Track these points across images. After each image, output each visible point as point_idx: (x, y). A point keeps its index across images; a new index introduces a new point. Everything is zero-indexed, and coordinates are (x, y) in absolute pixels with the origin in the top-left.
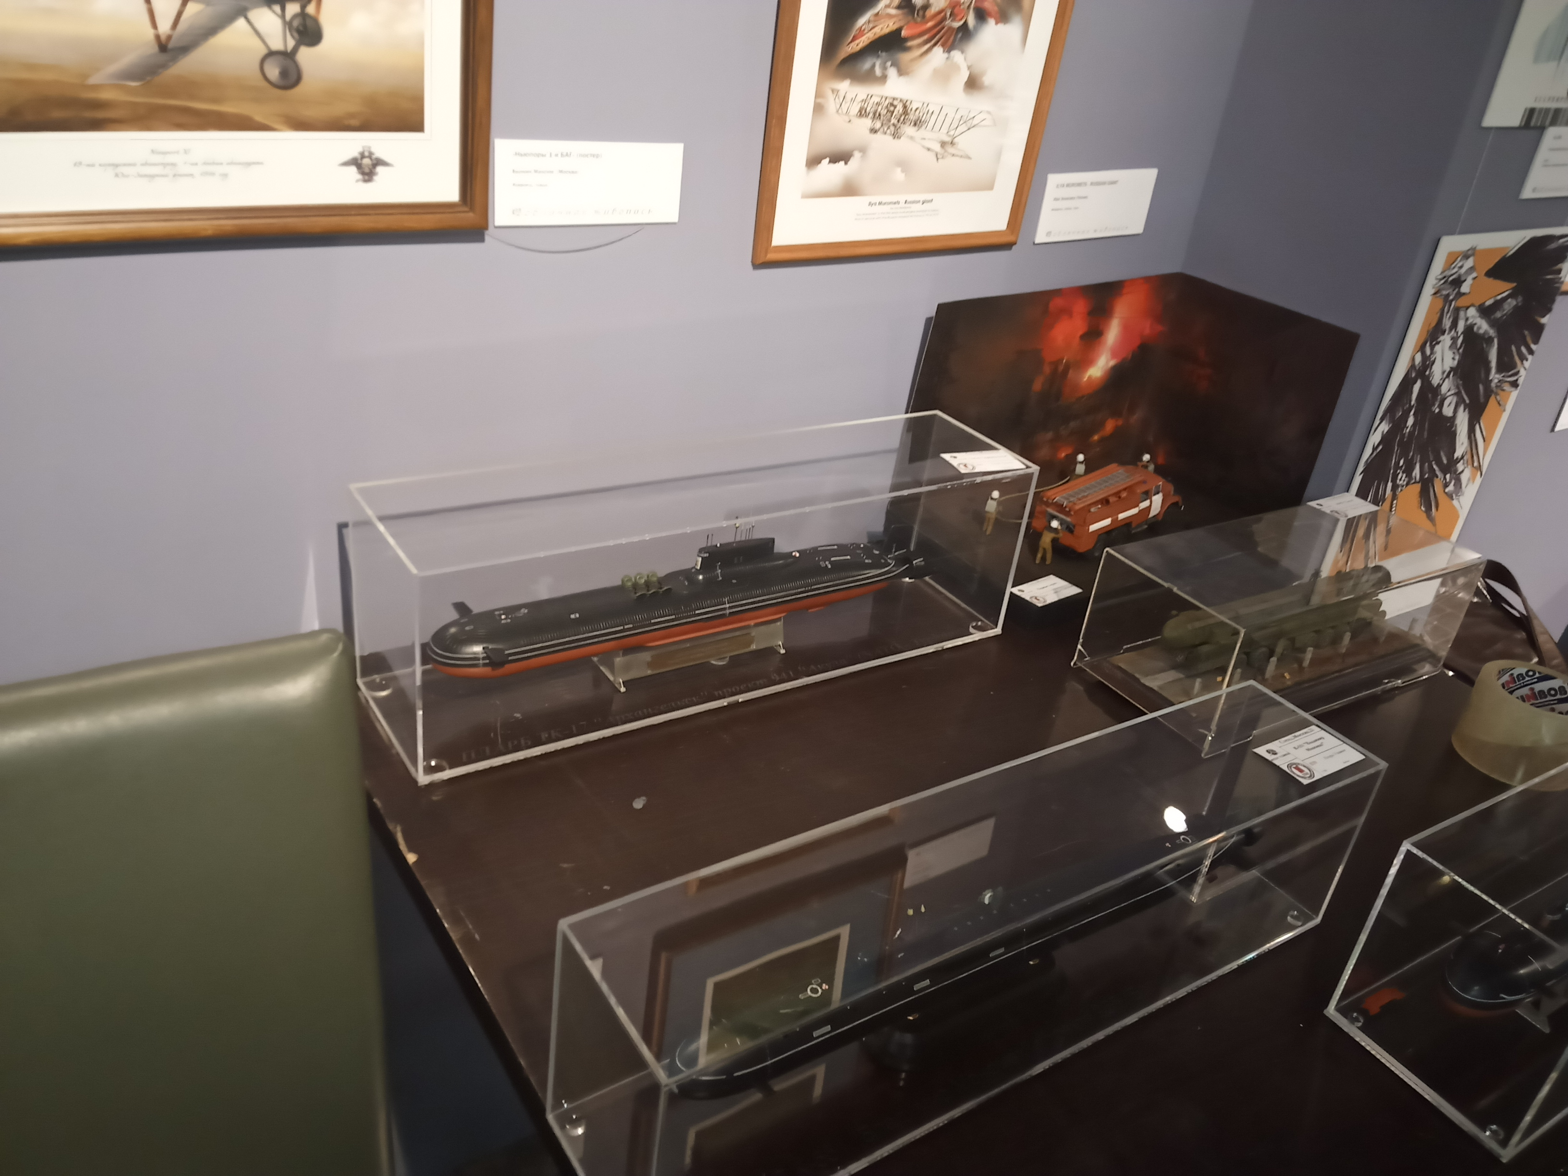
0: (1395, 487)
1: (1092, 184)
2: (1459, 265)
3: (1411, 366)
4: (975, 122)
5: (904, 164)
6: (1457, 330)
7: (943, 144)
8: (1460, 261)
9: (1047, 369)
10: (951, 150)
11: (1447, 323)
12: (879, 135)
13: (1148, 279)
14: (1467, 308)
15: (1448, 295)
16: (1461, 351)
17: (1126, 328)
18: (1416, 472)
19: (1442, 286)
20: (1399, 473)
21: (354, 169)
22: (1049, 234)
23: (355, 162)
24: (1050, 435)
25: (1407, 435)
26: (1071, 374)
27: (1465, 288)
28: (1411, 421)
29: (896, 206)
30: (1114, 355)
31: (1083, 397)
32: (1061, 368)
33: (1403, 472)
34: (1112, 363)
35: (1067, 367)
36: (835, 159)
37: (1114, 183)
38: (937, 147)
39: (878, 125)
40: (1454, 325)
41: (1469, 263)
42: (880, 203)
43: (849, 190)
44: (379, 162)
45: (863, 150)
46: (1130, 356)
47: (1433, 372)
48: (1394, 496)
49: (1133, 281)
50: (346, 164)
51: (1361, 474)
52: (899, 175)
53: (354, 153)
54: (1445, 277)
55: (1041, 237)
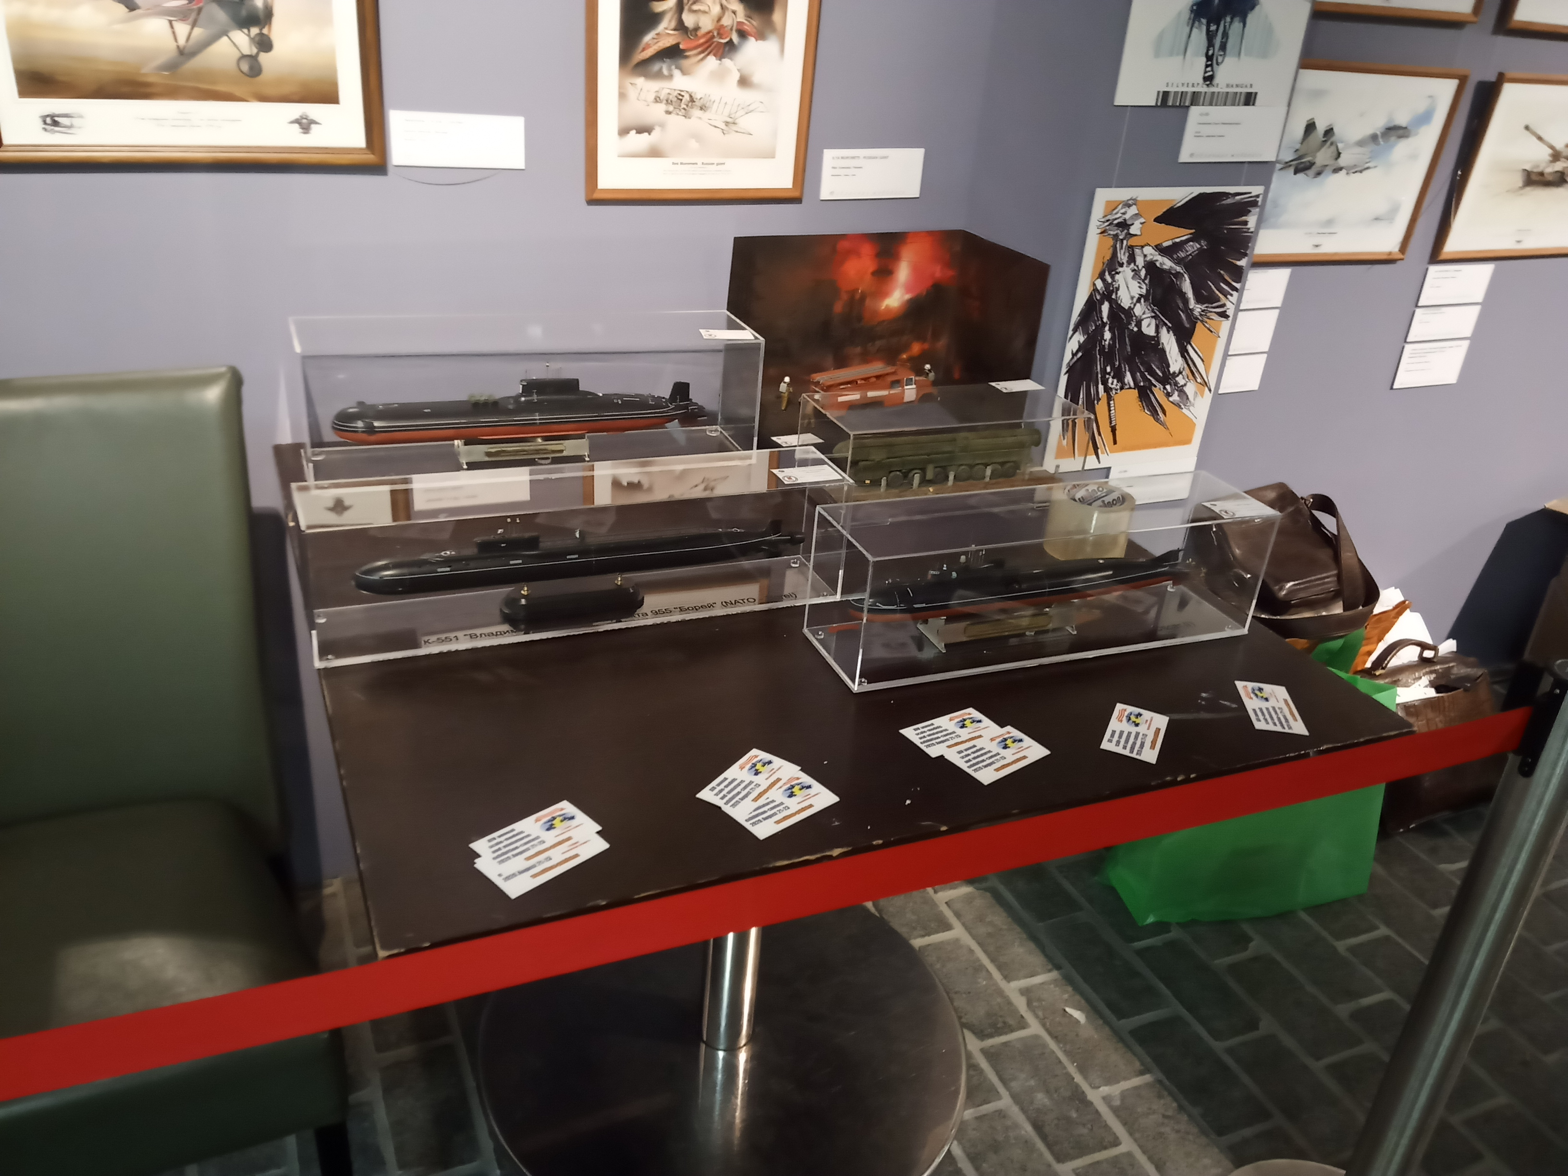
0: (1107, 390)
1: (865, 157)
2: (1123, 211)
3: (1094, 290)
4: (751, 108)
5: (697, 137)
6: (1137, 264)
7: (727, 123)
8: (1122, 209)
9: (845, 297)
10: (734, 128)
11: (1123, 257)
12: (673, 116)
13: (931, 233)
14: (1142, 247)
15: (1116, 236)
16: (1147, 281)
17: (916, 270)
18: (1128, 378)
19: (1107, 228)
20: (1109, 378)
21: (297, 125)
22: (832, 193)
23: (297, 121)
24: (858, 350)
25: (1107, 347)
26: (868, 302)
27: (1133, 230)
28: (1107, 335)
29: (695, 166)
30: (908, 289)
31: (883, 321)
32: (858, 296)
33: (1113, 378)
34: (908, 297)
35: (863, 298)
36: (640, 130)
37: (885, 157)
38: (723, 126)
39: (671, 108)
40: (1132, 259)
41: (1133, 210)
42: (681, 164)
43: (654, 153)
44: (313, 122)
45: (662, 125)
46: (925, 293)
47: (1120, 296)
48: (1109, 398)
49: (916, 234)
50: (292, 122)
51: (1065, 374)
52: (693, 144)
53: (296, 116)
54: (1108, 221)
55: (825, 195)
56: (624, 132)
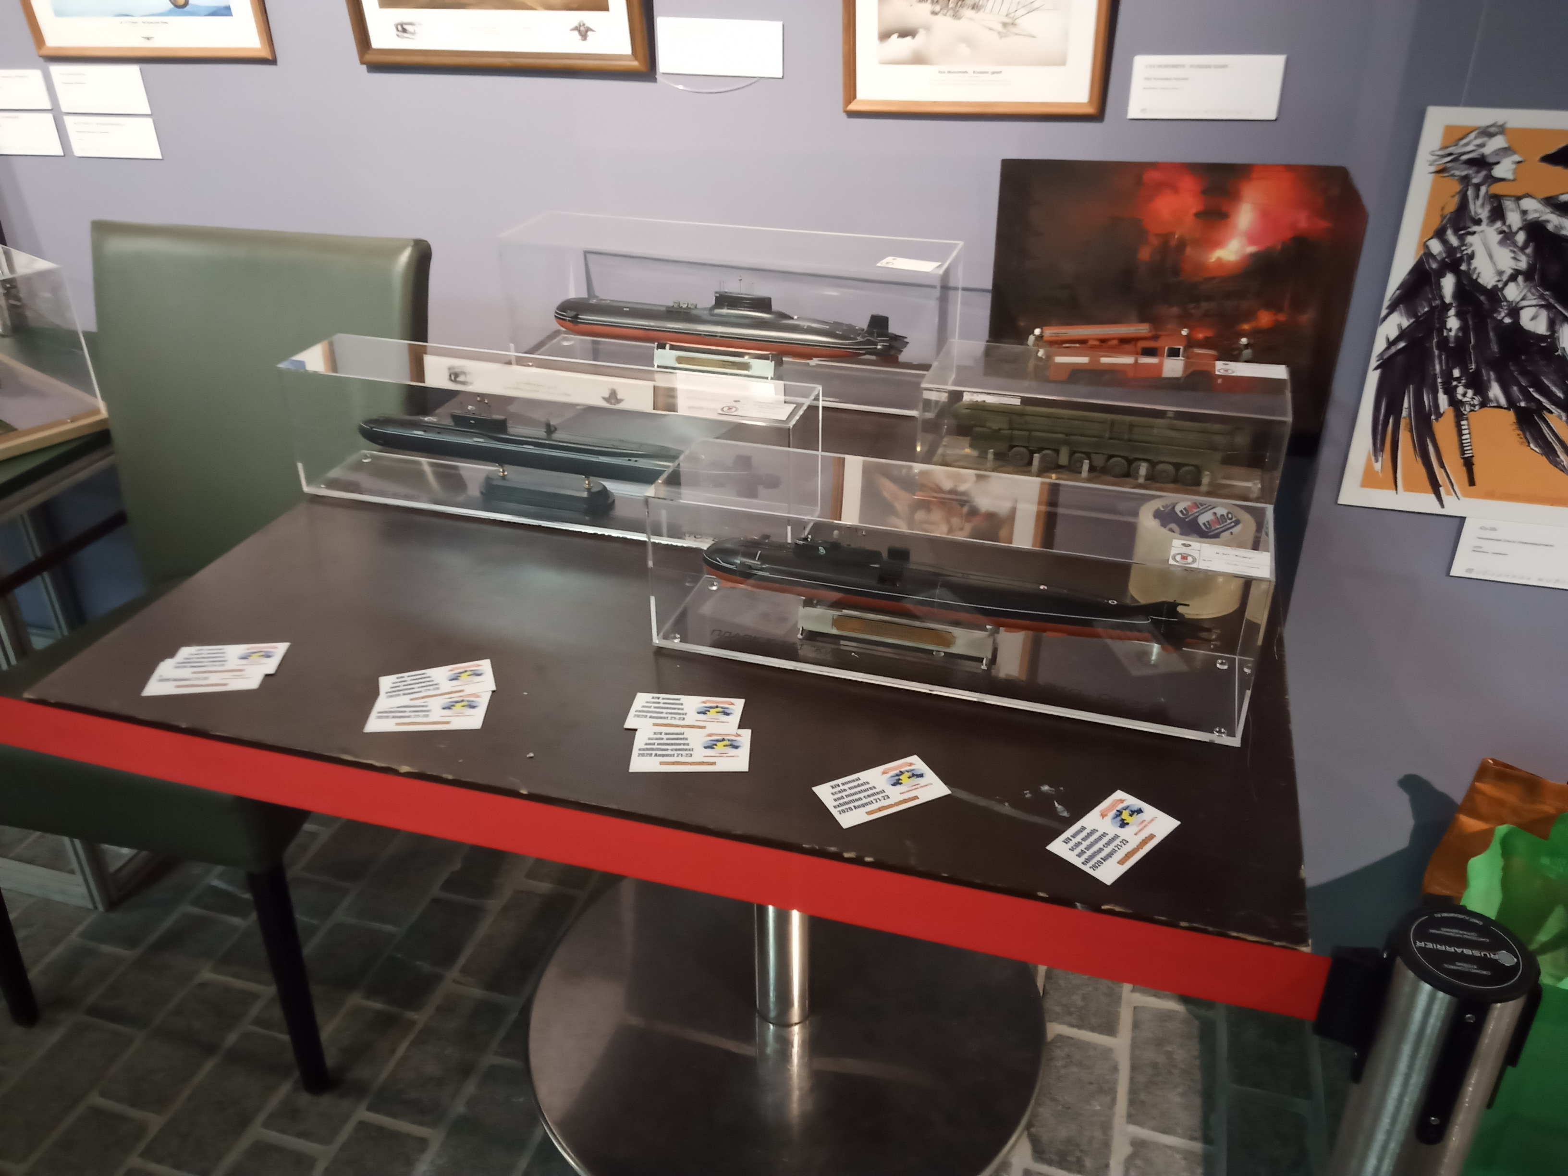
0: (1455, 403)
1: (1192, 66)
2: (1479, 141)
3: (1425, 254)
4: (1035, 5)
5: (969, 41)
6: (1507, 223)
7: (1005, 25)
8: (1476, 138)
9: (1155, 241)
10: (1013, 30)
11: (1480, 209)
12: (940, 17)
13: (1290, 168)
14: (1518, 198)
15: (1465, 180)
16: (1529, 251)
17: (1265, 215)
18: (1495, 391)
19: (1449, 165)
20: (1456, 387)
21: (576, 33)
22: (1143, 110)
23: (577, 29)
24: (1175, 310)
25: (1452, 340)
26: (1189, 251)
27: (1498, 172)
28: (1453, 323)
29: (965, 75)
30: (1252, 239)
31: (1213, 278)
32: (1173, 243)
33: (1467, 386)
34: (1251, 249)
35: (1182, 245)
36: (905, 33)
37: (1224, 66)
38: (999, 28)
39: (937, 8)
40: (1498, 214)
41: (1499, 142)
42: (949, 72)
43: (918, 59)
44: (588, 29)
45: (928, 28)
46: (1279, 247)
47: (1475, 269)
48: (1459, 417)
49: (1267, 169)
50: (573, 29)
51: (1376, 369)
52: (964, 49)
53: (576, 24)
54: (1450, 154)
55: (1134, 112)
56: (885, 36)
